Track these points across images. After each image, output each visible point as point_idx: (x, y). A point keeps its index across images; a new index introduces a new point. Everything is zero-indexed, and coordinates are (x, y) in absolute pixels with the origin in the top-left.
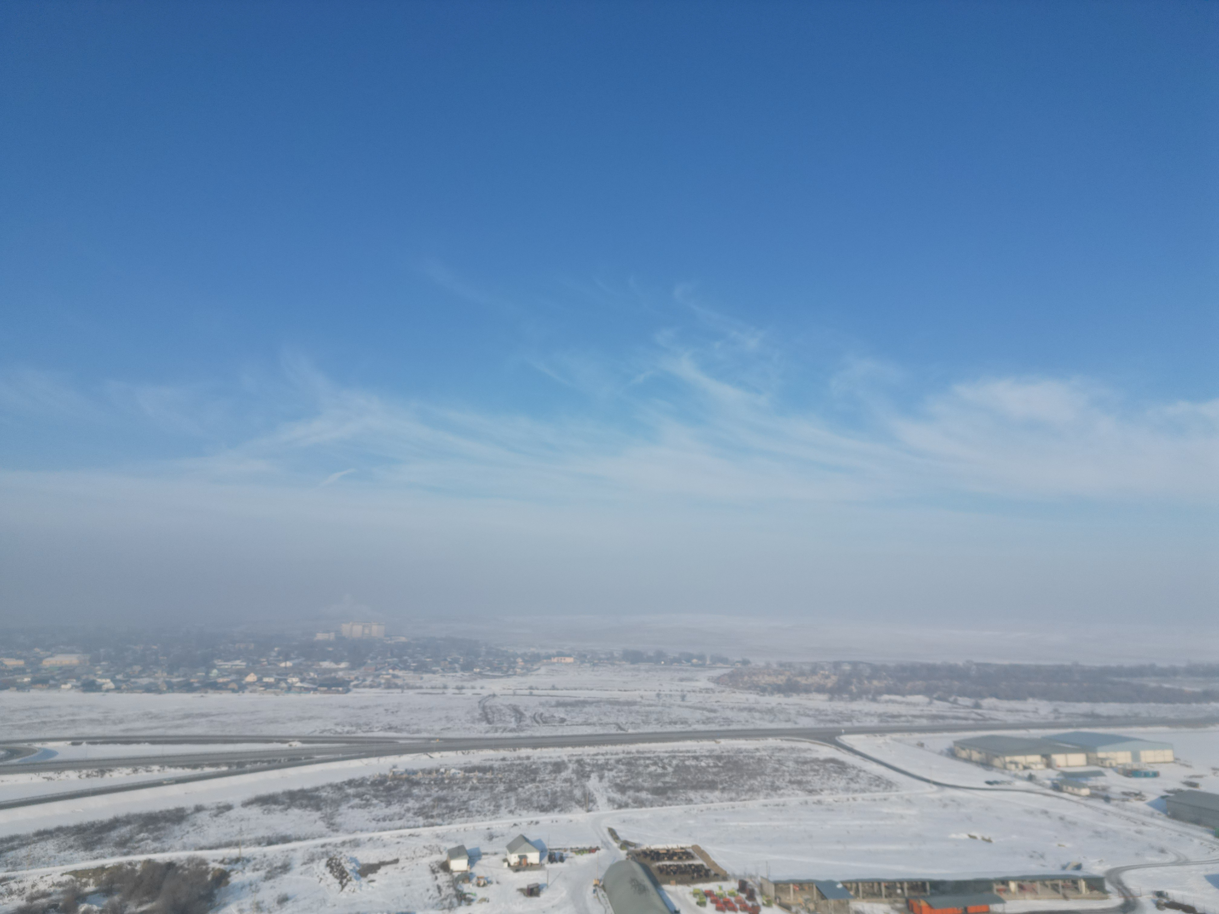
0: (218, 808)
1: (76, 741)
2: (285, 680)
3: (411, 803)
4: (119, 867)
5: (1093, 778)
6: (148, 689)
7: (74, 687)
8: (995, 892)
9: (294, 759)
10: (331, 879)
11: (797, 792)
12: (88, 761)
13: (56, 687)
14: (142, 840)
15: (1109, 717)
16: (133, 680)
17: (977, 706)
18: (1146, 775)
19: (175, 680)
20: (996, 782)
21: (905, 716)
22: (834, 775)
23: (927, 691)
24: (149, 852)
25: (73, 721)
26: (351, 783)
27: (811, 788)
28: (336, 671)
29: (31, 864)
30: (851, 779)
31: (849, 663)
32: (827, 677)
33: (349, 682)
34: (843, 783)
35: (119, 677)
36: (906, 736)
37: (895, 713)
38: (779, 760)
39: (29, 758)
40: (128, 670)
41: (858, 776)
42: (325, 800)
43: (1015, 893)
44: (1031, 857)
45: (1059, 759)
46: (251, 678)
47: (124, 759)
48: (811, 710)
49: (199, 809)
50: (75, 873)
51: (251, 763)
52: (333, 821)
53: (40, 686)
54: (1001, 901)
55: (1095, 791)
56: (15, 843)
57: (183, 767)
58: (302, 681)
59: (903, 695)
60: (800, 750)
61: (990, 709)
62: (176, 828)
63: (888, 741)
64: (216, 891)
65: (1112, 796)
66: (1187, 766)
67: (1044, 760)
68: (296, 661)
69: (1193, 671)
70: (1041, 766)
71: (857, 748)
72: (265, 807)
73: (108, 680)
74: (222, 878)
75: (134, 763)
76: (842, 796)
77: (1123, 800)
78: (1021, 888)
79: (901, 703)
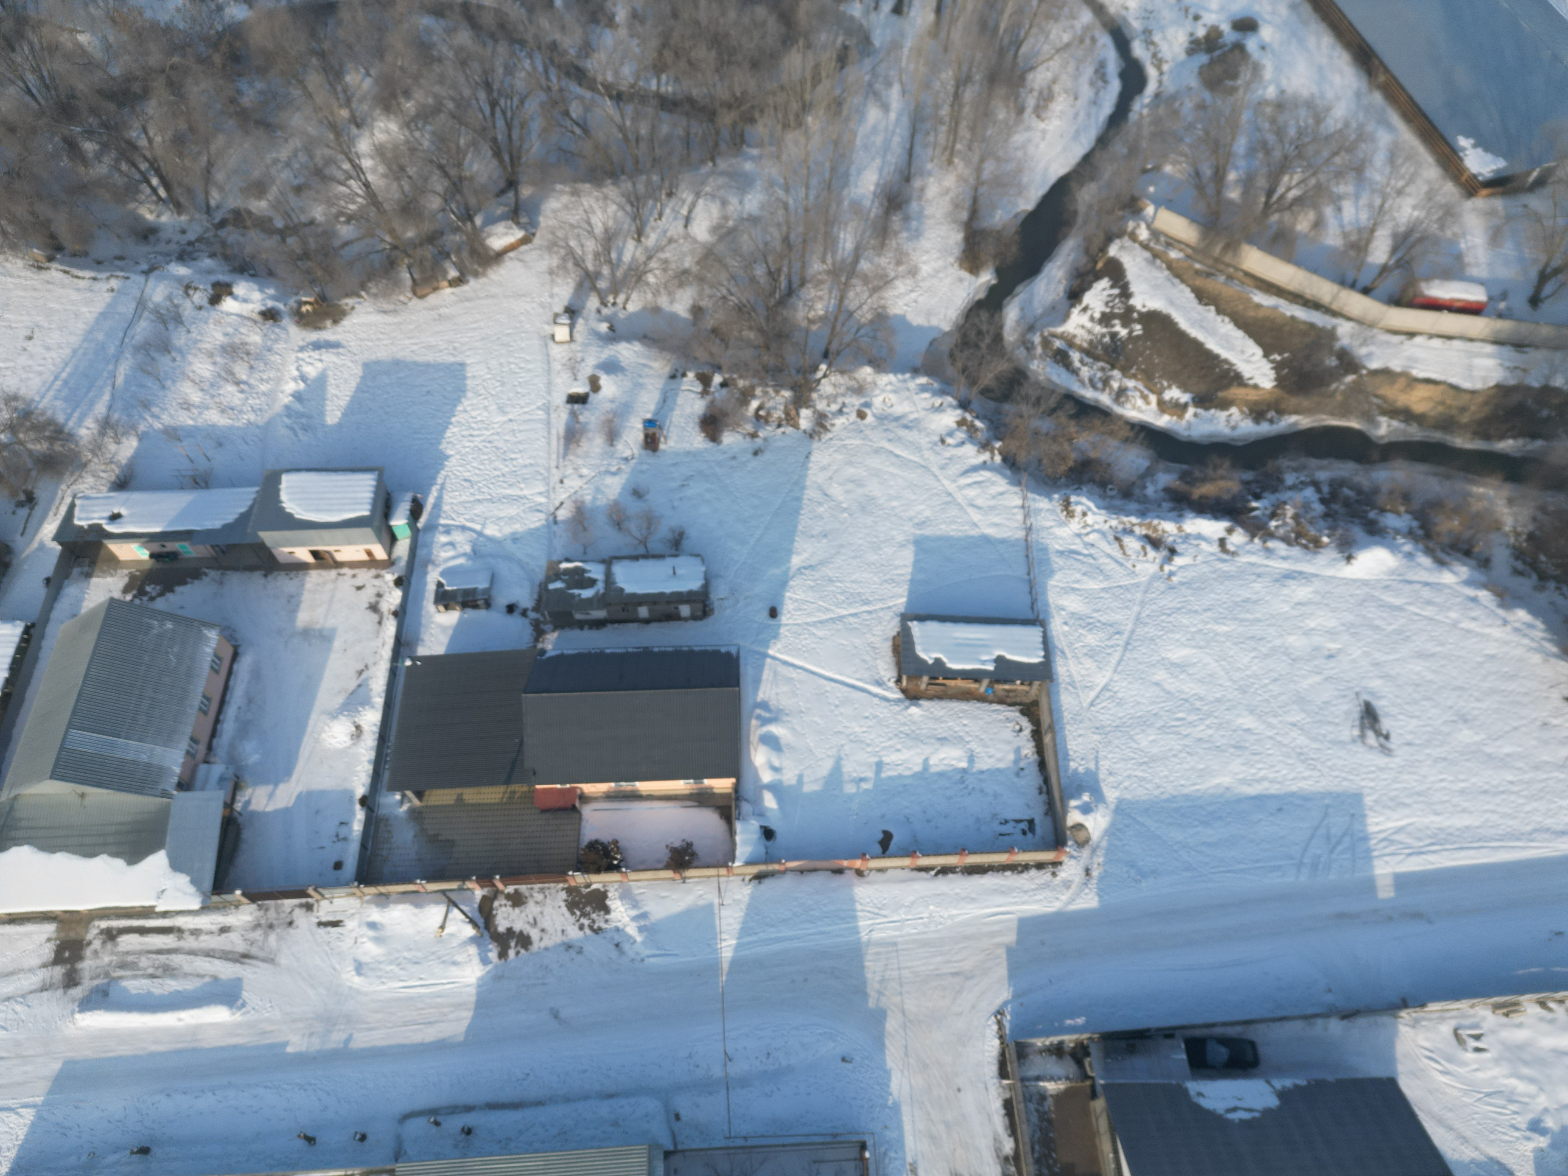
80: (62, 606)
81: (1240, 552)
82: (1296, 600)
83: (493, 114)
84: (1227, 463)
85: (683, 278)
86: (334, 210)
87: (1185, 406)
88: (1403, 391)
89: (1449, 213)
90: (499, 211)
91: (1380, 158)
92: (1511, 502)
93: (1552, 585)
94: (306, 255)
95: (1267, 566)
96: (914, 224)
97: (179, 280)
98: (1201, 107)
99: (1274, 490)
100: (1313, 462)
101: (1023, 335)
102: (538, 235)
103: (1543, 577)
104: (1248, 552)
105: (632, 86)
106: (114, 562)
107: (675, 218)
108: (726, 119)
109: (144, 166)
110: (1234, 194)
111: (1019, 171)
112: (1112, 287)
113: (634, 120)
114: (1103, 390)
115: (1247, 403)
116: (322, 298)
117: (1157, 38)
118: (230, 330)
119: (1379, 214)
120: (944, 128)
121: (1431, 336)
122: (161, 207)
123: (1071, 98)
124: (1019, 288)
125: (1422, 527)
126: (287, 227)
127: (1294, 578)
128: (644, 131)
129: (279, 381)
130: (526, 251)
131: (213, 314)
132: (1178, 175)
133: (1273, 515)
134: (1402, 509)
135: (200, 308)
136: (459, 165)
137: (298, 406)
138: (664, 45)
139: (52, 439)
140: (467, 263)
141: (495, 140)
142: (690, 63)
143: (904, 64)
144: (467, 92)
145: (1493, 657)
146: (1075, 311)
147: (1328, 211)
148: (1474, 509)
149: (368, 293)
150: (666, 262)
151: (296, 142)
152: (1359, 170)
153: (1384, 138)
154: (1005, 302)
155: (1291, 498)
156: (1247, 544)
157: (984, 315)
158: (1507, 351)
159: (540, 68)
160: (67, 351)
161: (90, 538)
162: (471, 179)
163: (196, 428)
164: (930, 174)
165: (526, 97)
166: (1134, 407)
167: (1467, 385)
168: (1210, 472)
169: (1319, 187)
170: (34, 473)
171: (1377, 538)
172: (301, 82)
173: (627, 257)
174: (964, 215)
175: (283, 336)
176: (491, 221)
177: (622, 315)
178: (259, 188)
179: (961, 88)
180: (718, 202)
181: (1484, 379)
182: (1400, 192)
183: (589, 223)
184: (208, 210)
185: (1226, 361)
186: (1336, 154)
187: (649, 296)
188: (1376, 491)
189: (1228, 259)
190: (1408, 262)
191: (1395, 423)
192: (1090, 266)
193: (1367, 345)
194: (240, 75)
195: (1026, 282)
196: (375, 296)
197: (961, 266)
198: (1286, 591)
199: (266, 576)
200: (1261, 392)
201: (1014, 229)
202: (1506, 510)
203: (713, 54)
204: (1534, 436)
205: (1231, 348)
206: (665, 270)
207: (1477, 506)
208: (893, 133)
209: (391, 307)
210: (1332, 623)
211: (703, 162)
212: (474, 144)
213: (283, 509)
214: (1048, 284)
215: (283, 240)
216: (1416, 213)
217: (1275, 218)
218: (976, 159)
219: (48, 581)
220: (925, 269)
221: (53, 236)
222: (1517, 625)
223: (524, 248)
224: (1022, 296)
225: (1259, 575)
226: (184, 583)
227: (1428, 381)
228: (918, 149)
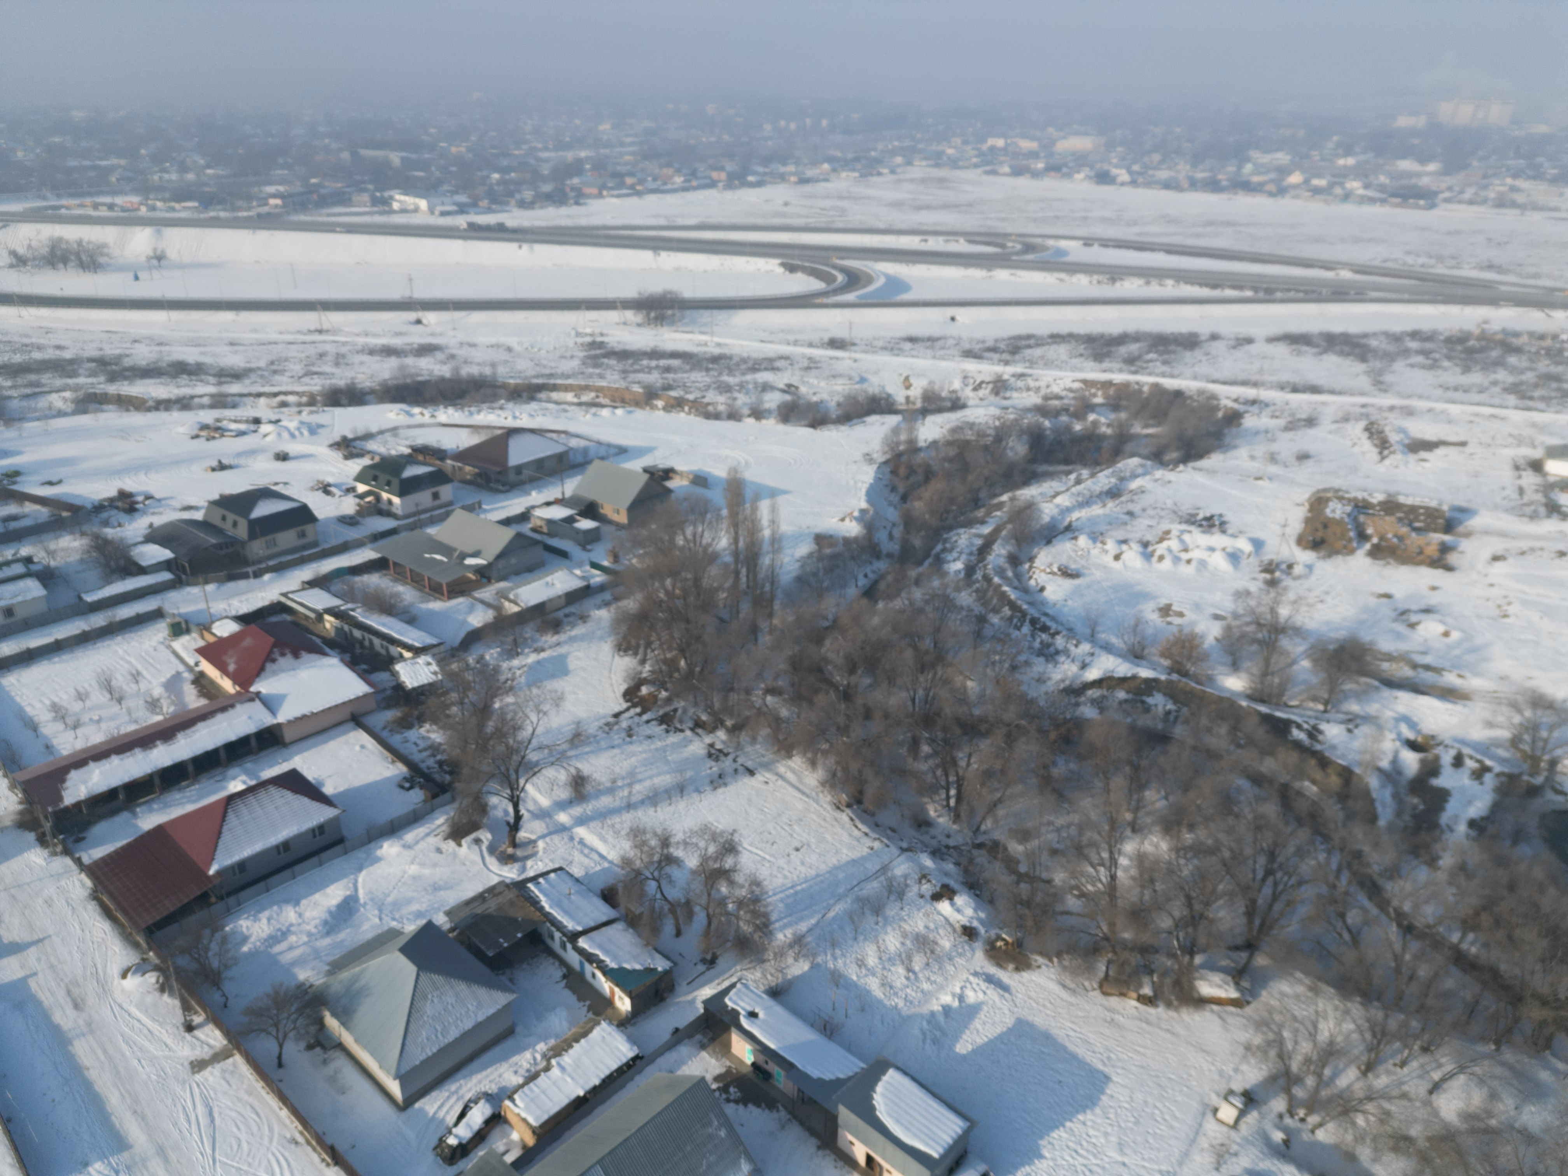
0: (1237, 339)
1: (1088, 242)
2: (1342, 184)
3: (1501, 375)
4: (1126, 385)
6: (1168, 185)
7: (1087, 177)
9: (1339, 293)
10: (1368, 448)
12: (1100, 266)
13: (1069, 176)
14: (1151, 361)
16: (1151, 172)
19: (1200, 175)
24: (1157, 375)
25: (1085, 218)
26: (1415, 335)
28: (1419, 175)
29: (1046, 364)
33: (1436, 194)
35: (1136, 168)
39: (1044, 255)
40: (1146, 159)
42: (1375, 352)
46: (1295, 178)
47: (1136, 268)
49: (1214, 337)
50: (1084, 382)
51: (1283, 290)
52: (1382, 379)
53: (1052, 174)
56: (1032, 342)
57: (1201, 285)
58: (1366, 186)
62: (1188, 354)
64: (1226, 431)
68: (1362, 157)
72: (1294, 347)
73: (1123, 171)
74: (1234, 418)
75: (1148, 274)
80: (670, 1057)
83: (1264, 880)
85: (1402, 1144)
86: (1073, 882)
90: (1224, 963)
94: (1027, 904)
97: (922, 867)
102: (1253, 1006)
105: (1429, 927)
106: (726, 1049)
107: (1421, 1077)
108: (1534, 1013)
109: (952, 778)
113: (1416, 957)
116: (1019, 944)
118: (932, 926)
122: (944, 811)
126: (1027, 875)
128: (1423, 972)
129: (941, 988)
130: (1232, 1014)
131: (928, 907)
135: (922, 896)
136: (1207, 904)
137: (941, 1019)
138: (1485, 908)
139: (758, 928)
140: (1166, 989)
141: (1253, 902)
142: (1510, 937)
144: (1248, 851)
149: (1060, 962)
150: (1388, 1113)
151: (1076, 818)
159: (1334, 866)
160: (813, 873)
161: (726, 1019)
162: (1211, 921)
163: (855, 985)
165: (1306, 882)
170: (729, 944)
172: (1107, 778)
173: (1343, 1082)
175: (968, 954)
176: (1212, 967)
177: (1306, 1137)
178: (1024, 836)
180: (1485, 1090)
183: (1315, 1026)
184: (977, 831)
187: (1349, 1138)
194: (1063, 753)
196: (1065, 968)
199: (819, 1148)
203: (1545, 943)
206: (1382, 1122)
209: (1072, 986)
211: (1483, 1039)
212: (1232, 894)
213: (872, 1098)
215: (1018, 883)
219: (677, 1030)
221: (861, 792)
223: (1231, 1009)
226: (758, 1105)
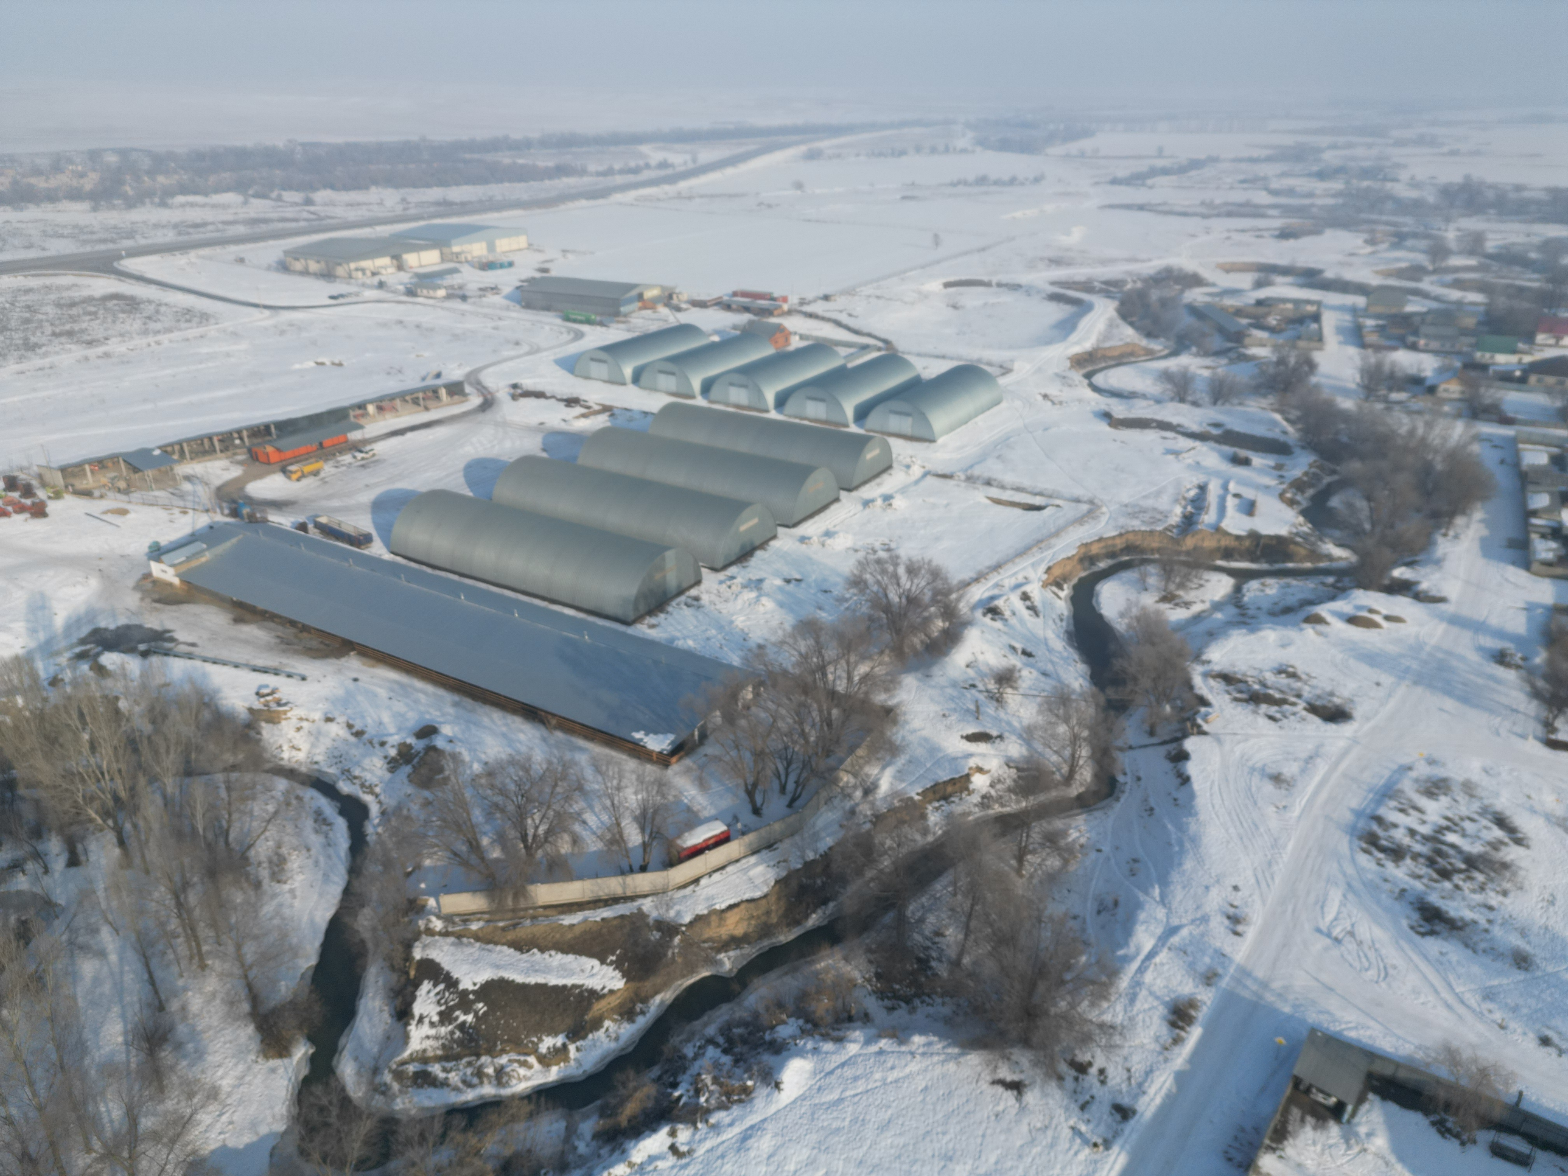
5: (448, 277)
8: (352, 419)
11: (69, 346)
15: (463, 204)
17: (309, 202)
18: (501, 266)
20: (342, 296)
21: (213, 223)
22: (121, 315)
23: (240, 187)
27: (89, 338)
30: (149, 318)
31: (115, 151)
32: (82, 175)
34: (137, 325)
36: (218, 250)
37: (198, 221)
38: (28, 307)
41: (157, 312)
43: (374, 416)
44: (389, 373)
45: (411, 259)
48: (65, 226)
54: (360, 427)
55: (450, 291)
59: (206, 194)
60: (59, 288)
61: (326, 204)
63: (193, 260)
65: (468, 293)
66: (540, 251)
67: (395, 262)
69: (547, 143)
70: (391, 270)
71: (150, 275)
76: (140, 342)
77: (480, 297)
78: (380, 409)
79: (204, 206)
81: (694, 1146)
82: (765, 1156)
84: (631, 1073)
87: (564, 1046)
88: (719, 926)
89: (661, 785)
91: (589, 773)
92: (846, 959)
93: (917, 1002)
95: (723, 1142)
96: (190, 1046)
98: (427, 803)
99: (684, 1069)
100: (697, 1024)
101: (371, 1083)
103: (908, 1001)
104: (700, 1141)
110: (496, 854)
111: (284, 936)
112: (435, 985)
114: (482, 1083)
115: (613, 1010)
117: (357, 772)
119: (615, 810)
120: (181, 940)
121: (710, 874)
123: (304, 852)
124: (342, 1041)
125: (807, 1021)
127: (750, 1137)
132: (439, 863)
133: (698, 1092)
134: (784, 1017)
143: (104, 905)
145: (926, 1088)
146: (412, 1028)
147: (577, 828)
148: (829, 982)
152: (580, 788)
153: (582, 759)
154: (334, 1062)
155: (701, 1067)
156: (694, 1135)
157: (318, 1089)
158: (765, 854)
164: (185, 989)
166: (520, 1080)
167: (757, 894)
168: (622, 1092)
169: (558, 814)
171: (784, 1053)
174: (246, 1007)
179: (182, 897)
181: (765, 882)
182: (619, 788)
185: (574, 986)
186: (556, 785)
188: (756, 1015)
189: (522, 904)
190: (657, 833)
191: (732, 953)
192: (403, 979)
193: (672, 908)
195: (347, 1031)
197: (267, 1057)
198: (752, 1154)
200: (619, 994)
201: (307, 990)
202: (849, 968)
204: (825, 902)
205: (572, 973)
207: (829, 978)
208: (122, 973)
210: (805, 1153)
214: (370, 1020)
216: (640, 797)
217: (540, 853)
218: (231, 949)
220: (226, 1084)
222: (921, 1050)
224: (348, 1046)
225: (723, 1156)
227: (731, 907)
228: (159, 974)
